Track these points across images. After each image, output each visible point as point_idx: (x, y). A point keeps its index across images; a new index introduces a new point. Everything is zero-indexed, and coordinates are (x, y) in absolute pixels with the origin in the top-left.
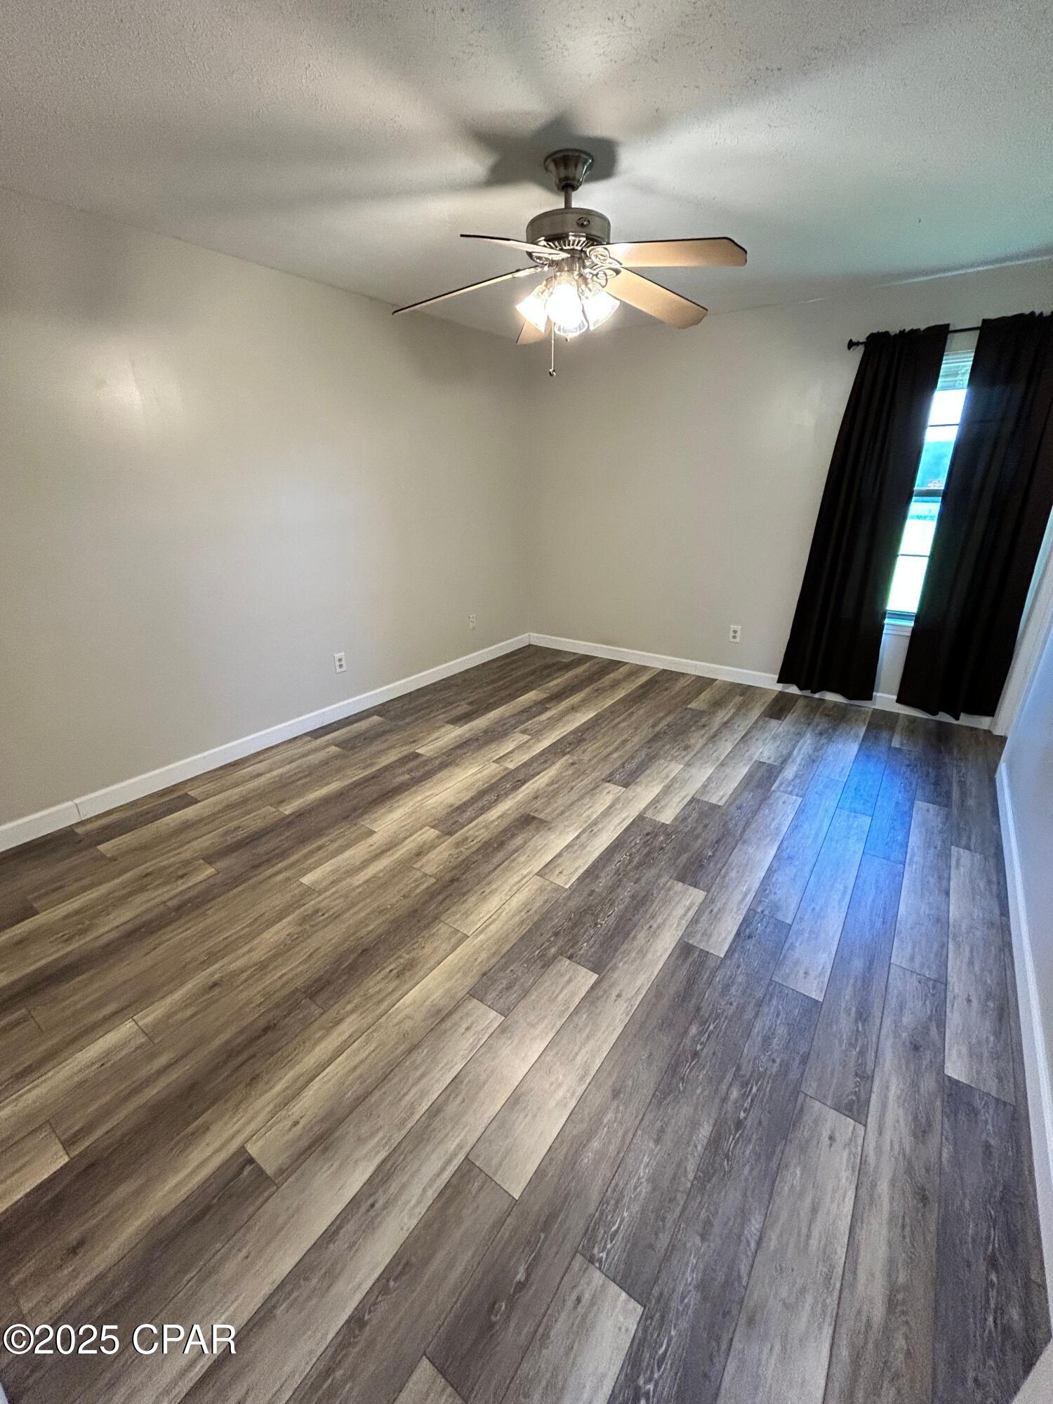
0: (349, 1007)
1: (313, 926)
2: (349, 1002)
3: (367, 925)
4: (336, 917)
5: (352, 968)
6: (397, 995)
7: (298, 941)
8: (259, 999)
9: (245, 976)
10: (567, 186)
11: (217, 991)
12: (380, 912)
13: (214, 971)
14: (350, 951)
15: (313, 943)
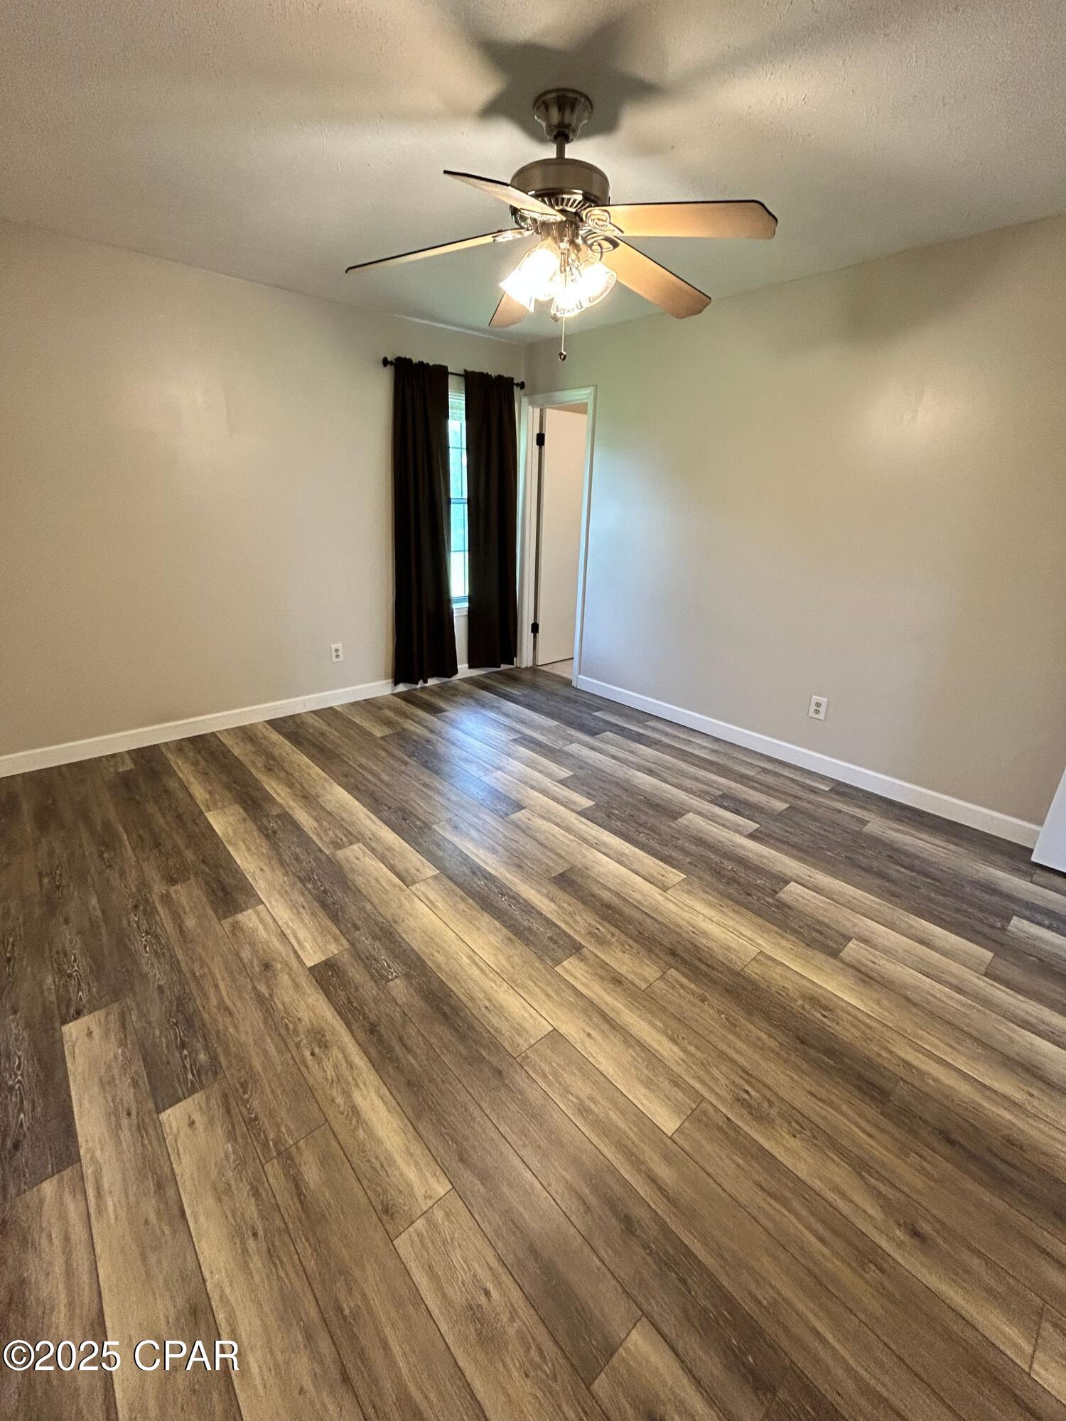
0: (884, 1054)
1: (771, 1104)
2: (879, 1055)
3: (759, 1039)
4: (747, 1073)
5: (830, 1053)
6: (853, 1011)
7: (801, 1119)
8: (913, 1158)
9: (883, 1188)
10: (562, 136)
11: (926, 1228)
12: (735, 1026)
13: (893, 1243)
14: (805, 1057)
15: (801, 1100)
